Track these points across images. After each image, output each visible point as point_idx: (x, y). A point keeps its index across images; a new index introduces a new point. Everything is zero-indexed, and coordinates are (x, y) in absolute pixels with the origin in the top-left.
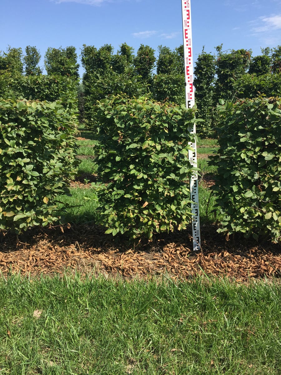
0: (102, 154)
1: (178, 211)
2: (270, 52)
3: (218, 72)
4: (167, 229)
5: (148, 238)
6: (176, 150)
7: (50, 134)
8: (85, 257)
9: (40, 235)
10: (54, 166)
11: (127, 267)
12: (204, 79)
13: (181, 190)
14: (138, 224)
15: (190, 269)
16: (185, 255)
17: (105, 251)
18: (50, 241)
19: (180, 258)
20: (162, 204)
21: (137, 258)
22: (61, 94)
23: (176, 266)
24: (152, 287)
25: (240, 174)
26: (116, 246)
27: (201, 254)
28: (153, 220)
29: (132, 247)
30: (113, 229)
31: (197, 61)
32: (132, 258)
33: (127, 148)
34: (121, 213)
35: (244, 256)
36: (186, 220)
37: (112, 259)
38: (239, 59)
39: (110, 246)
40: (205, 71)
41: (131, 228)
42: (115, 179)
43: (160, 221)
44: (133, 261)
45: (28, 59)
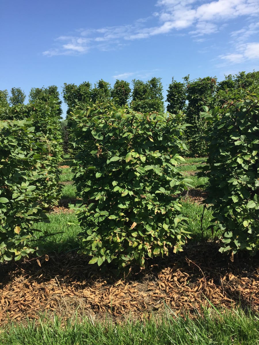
0: (80, 171)
1: (172, 230)
2: (233, 78)
3: (189, 98)
4: (161, 253)
5: (140, 265)
6: (164, 161)
7: (19, 153)
8: (67, 295)
9: (17, 270)
10: (26, 189)
11: (118, 305)
12: (176, 105)
13: (173, 206)
14: (127, 249)
15: (193, 300)
16: (183, 282)
17: (90, 284)
18: (27, 277)
19: (178, 286)
20: (152, 224)
21: (128, 290)
22: (40, 121)
23: (176, 297)
24: (150, 330)
25: (238, 182)
26: (104, 277)
27: (203, 278)
28: (143, 243)
29: (122, 277)
30: (98, 257)
31: (169, 89)
32: (123, 291)
33: (108, 162)
34: (107, 238)
35: (252, 277)
36: (182, 241)
37: (99, 294)
38: (207, 84)
39: (97, 277)
40: (177, 98)
41: (119, 254)
42: (97, 199)
43: (152, 244)
44: (124, 295)
45: (14, 99)
